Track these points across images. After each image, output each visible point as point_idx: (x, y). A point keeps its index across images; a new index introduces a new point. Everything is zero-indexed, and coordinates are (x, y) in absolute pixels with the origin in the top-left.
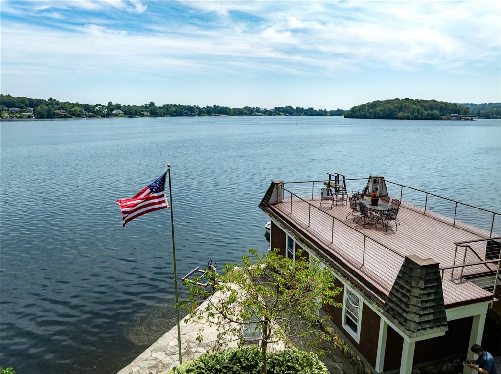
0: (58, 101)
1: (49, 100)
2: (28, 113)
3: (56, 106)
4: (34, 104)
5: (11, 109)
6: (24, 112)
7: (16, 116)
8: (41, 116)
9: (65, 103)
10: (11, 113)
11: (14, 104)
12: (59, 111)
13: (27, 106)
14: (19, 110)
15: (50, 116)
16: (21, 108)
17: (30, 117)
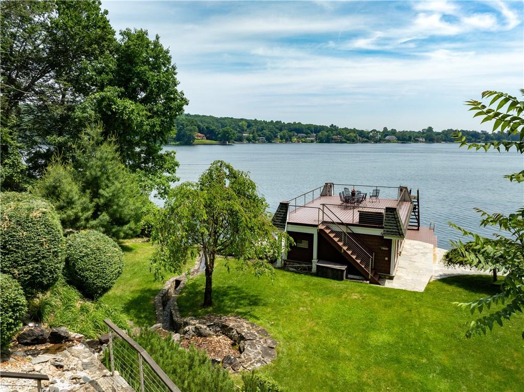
0: (338, 127)
1: (330, 126)
2: (312, 139)
3: (335, 132)
4: (317, 130)
5: (299, 135)
6: (309, 137)
7: (302, 141)
8: (321, 141)
9: (343, 129)
10: (299, 138)
11: (302, 130)
12: (336, 137)
13: (312, 132)
14: (305, 135)
15: (328, 140)
16: (307, 133)
17: (312, 142)
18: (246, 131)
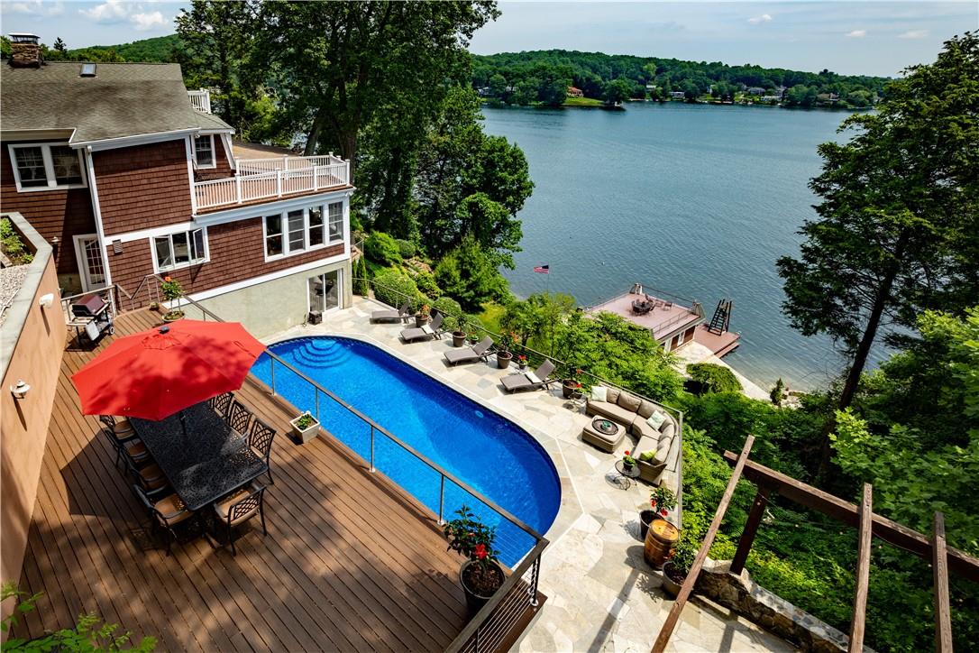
0: (837, 75)
1: (821, 73)
2: (774, 97)
3: (826, 87)
4: (790, 79)
5: (752, 89)
6: (770, 94)
7: (753, 101)
8: (791, 104)
10: (750, 94)
11: (759, 80)
12: (826, 96)
13: (778, 84)
14: (763, 90)
15: (806, 104)
16: (767, 87)
17: (773, 104)
18: (653, 79)
